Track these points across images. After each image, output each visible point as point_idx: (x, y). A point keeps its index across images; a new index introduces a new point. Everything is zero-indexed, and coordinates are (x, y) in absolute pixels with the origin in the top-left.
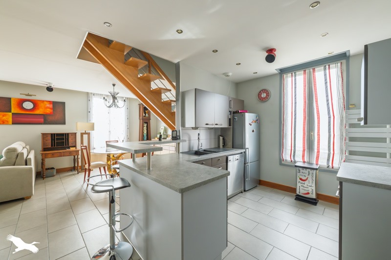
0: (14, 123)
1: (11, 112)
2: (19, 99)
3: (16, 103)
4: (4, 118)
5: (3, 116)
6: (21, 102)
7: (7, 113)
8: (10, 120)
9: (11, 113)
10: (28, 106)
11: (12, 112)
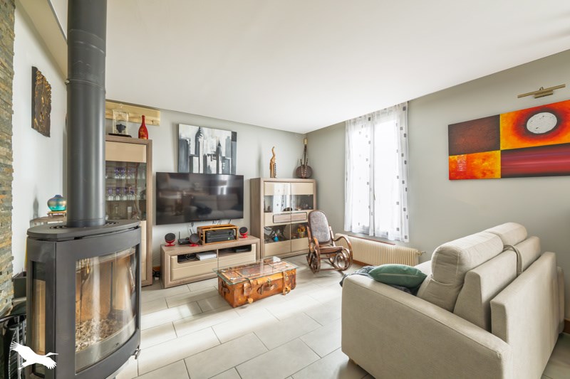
0: (505, 175)
1: (499, 149)
2: (516, 112)
3: (511, 125)
4: (486, 164)
5: (484, 160)
6: (523, 117)
7: (490, 153)
8: (498, 167)
9: (498, 153)
10: (542, 123)
11: (502, 148)
